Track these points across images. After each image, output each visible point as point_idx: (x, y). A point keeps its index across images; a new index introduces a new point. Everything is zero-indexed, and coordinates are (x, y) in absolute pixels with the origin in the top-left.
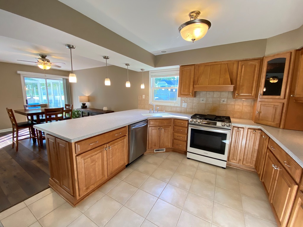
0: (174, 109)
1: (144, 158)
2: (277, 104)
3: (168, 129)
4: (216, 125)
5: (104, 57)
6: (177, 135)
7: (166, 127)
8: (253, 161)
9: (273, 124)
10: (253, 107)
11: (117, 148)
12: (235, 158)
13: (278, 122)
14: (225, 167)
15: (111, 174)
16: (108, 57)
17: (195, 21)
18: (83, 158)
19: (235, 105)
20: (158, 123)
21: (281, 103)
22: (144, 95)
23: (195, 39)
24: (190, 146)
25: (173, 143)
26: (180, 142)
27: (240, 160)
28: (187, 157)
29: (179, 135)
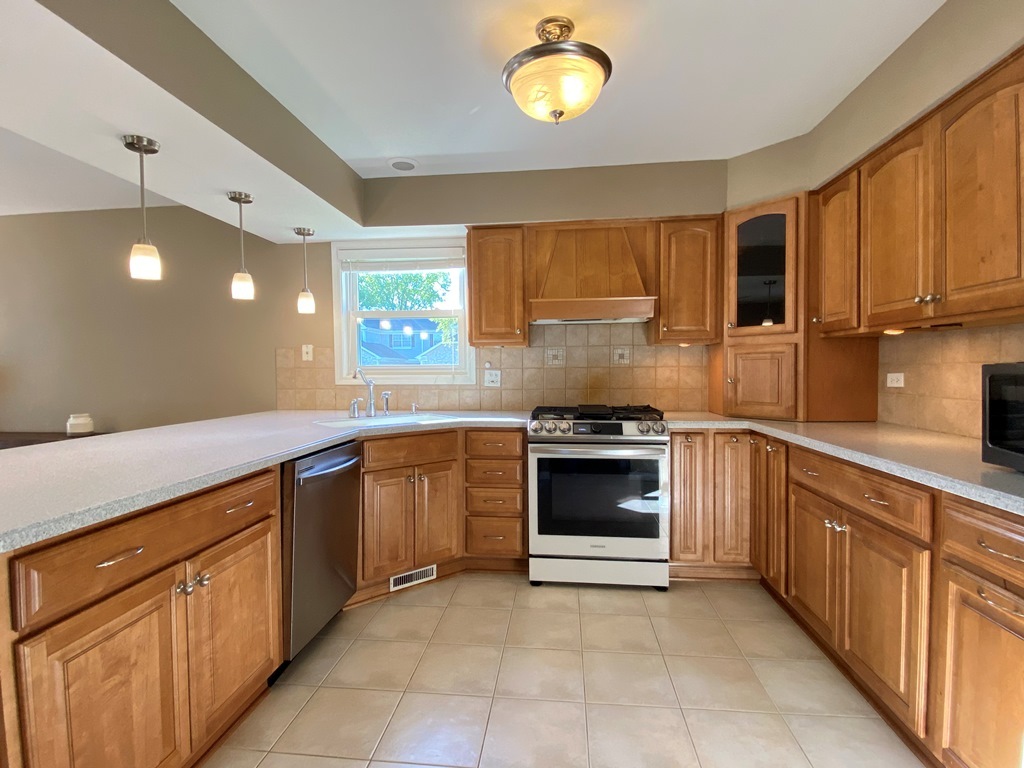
0: (454, 398)
1: (347, 625)
2: (779, 349)
3: (447, 476)
4: (621, 433)
5: (130, 140)
6: (482, 494)
7: (434, 467)
8: (742, 542)
9: (778, 411)
10: (708, 369)
11: (235, 582)
12: (690, 543)
13: (791, 403)
14: (667, 585)
15: (208, 730)
16: (150, 142)
17: (563, 46)
18: (58, 654)
19: (655, 367)
20: (402, 454)
21: (790, 344)
22: (311, 347)
23: (561, 114)
24: (541, 532)
25: (468, 534)
26: (495, 522)
27: (705, 547)
28: (531, 579)
29: (489, 494)
